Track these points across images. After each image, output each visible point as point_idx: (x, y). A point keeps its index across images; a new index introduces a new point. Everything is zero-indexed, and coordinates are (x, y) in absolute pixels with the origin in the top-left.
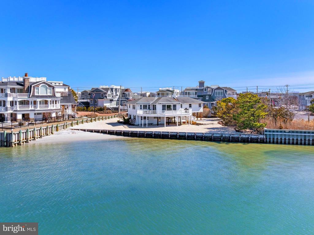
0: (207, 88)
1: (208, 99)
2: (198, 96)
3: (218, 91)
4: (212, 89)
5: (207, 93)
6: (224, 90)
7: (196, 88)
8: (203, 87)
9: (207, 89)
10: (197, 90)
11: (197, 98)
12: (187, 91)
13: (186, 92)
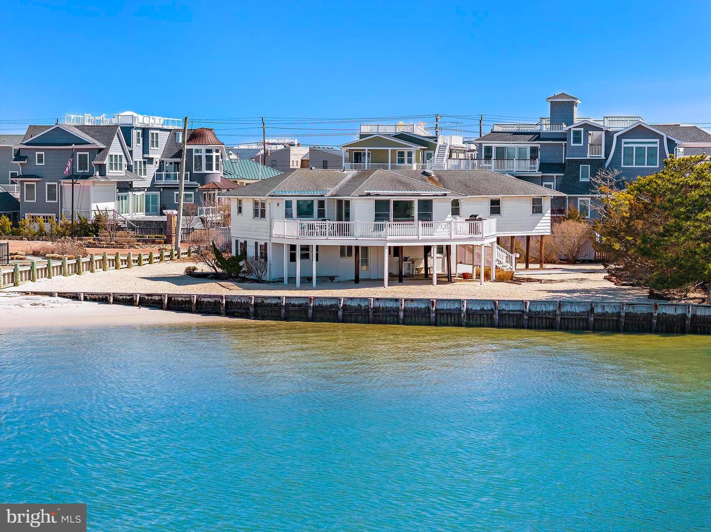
0: (586, 132)
1: (587, 180)
2: (544, 167)
3: (634, 143)
4: (609, 135)
5: (584, 150)
6: (661, 137)
7: (537, 129)
8: (570, 122)
9: (587, 135)
10: (538, 136)
11: (540, 174)
12: (494, 145)
13: (488, 150)
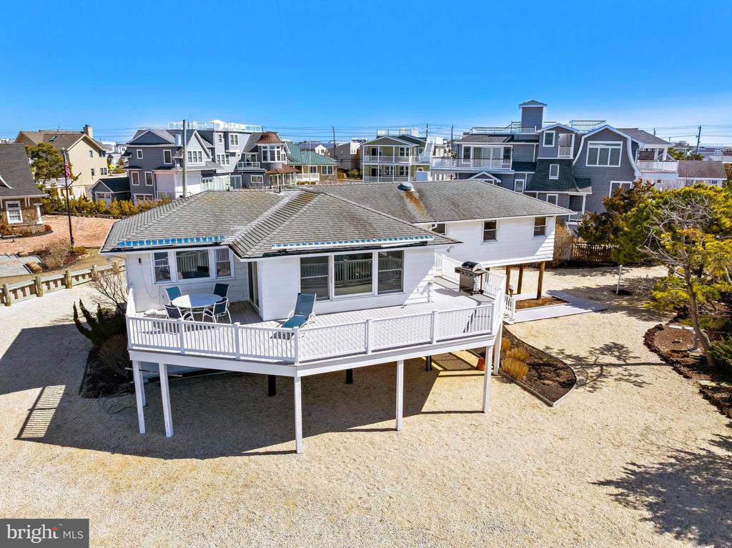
0: (557, 134)
1: (556, 178)
2: (517, 166)
3: (599, 145)
4: (578, 137)
5: (555, 151)
6: (625, 140)
7: (508, 131)
8: (539, 127)
9: (557, 137)
10: (512, 138)
11: (513, 172)
12: (472, 145)
13: (467, 150)
